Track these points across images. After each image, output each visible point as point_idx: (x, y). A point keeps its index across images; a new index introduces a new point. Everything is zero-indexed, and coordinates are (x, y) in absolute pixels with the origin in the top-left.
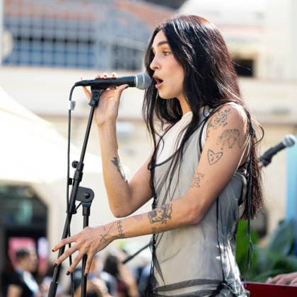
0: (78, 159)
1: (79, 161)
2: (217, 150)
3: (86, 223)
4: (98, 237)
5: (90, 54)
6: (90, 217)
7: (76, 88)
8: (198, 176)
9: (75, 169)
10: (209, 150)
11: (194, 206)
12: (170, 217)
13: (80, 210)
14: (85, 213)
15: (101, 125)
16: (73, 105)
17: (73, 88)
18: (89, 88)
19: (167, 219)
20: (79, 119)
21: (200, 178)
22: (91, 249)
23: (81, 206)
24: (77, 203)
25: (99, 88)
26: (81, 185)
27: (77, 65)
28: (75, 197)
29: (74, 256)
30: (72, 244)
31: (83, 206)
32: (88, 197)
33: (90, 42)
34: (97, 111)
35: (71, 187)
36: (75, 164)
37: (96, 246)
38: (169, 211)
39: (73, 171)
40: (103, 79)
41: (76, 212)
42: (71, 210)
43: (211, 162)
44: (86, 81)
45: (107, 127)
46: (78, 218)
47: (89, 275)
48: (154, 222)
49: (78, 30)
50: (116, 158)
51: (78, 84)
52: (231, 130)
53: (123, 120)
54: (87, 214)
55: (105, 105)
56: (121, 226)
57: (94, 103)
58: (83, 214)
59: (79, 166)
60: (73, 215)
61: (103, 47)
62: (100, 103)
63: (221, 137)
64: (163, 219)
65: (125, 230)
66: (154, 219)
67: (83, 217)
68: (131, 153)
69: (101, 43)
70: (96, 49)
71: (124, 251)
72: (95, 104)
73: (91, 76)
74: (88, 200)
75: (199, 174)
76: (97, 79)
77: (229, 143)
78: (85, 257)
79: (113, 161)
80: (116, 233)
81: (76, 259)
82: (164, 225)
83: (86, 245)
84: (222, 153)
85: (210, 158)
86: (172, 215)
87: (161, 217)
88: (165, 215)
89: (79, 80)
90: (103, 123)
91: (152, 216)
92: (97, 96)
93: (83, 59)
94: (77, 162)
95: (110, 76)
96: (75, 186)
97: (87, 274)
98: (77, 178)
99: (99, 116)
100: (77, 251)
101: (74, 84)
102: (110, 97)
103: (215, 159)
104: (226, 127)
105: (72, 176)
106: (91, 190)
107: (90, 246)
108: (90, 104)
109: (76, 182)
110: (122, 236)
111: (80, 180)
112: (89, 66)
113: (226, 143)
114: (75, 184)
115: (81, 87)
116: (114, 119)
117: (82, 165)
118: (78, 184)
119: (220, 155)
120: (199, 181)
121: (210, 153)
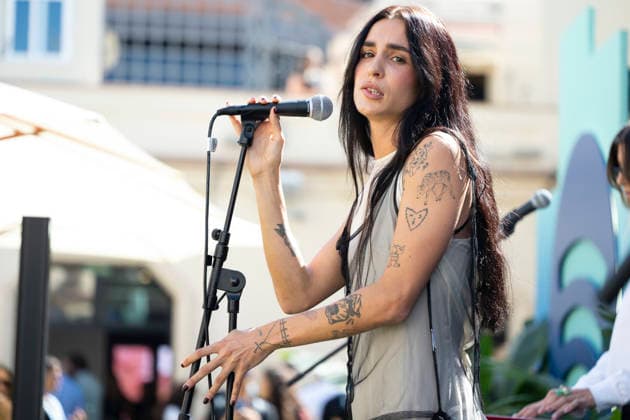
0: (221, 227)
1: (222, 229)
2: (419, 207)
3: (233, 325)
4: (251, 344)
5: (236, 66)
6: (238, 315)
7: (218, 118)
8: (395, 250)
9: (217, 242)
10: (407, 209)
11: (394, 297)
12: (358, 315)
13: (224, 304)
14: (232, 308)
15: (256, 176)
16: (214, 144)
17: (214, 119)
18: (238, 118)
19: (355, 317)
20: (222, 164)
21: (399, 252)
22: (242, 364)
23: (226, 298)
24: (220, 293)
25: (253, 118)
26: (226, 265)
27: (218, 83)
28: (216, 285)
29: (215, 374)
30: (212, 357)
31: (229, 299)
32: (235, 285)
34: (250, 154)
35: (210, 268)
36: (216, 235)
37: (249, 359)
38: (357, 306)
39: (213, 244)
40: (259, 104)
41: (217, 308)
42: (211, 305)
43: (412, 226)
44: (233, 107)
45: (266, 178)
46: (221, 316)
48: (334, 322)
50: (281, 226)
51: (221, 112)
53: (289, 167)
54: (234, 310)
55: (263, 145)
56: (284, 329)
57: (245, 140)
58: (229, 311)
59: (223, 237)
60: (213, 312)
61: (257, 54)
62: (255, 142)
64: (347, 317)
65: (291, 335)
66: (334, 317)
67: (228, 315)
68: (299, 217)
69: (254, 50)
70: (246, 58)
71: (290, 367)
72: (247, 143)
73: (241, 100)
74: (236, 289)
75: (396, 246)
76: (250, 104)
77: (434, 193)
78: (231, 377)
79: (276, 230)
80: (278, 339)
81: (218, 380)
82: (350, 326)
83: (232, 358)
84: (427, 210)
85: (411, 219)
86: (361, 311)
87: (345, 314)
88: (351, 312)
89: (225, 106)
90: (260, 173)
91: (332, 314)
92: (250, 131)
93: (226, 73)
94: (219, 231)
95: (269, 99)
96: (216, 268)
97: (234, 403)
98: (219, 256)
99: (254, 161)
100: (220, 368)
101: (215, 112)
103: (418, 221)
104: (427, 170)
105: (211, 252)
106: (244, 277)
107: (238, 361)
108: (240, 143)
109: (218, 260)
110: (287, 344)
111: (224, 257)
112: (236, 84)
113: (431, 194)
114: (217, 263)
115: (226, 118)
116: (276, 166)
117: (228, 236)
118: (221, 264)
119: (424, 213)
120: (398, 257)
121: (409, 212)
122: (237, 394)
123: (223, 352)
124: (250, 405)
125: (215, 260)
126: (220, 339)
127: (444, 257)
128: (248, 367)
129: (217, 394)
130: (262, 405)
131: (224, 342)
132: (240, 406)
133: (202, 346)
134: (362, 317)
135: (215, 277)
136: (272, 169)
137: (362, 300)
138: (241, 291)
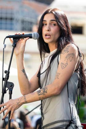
1: (7, 70)
3: (10, 98)
4: (15, 103)
5: (11, 24)
6: (12, 95)
7: (6, 39)
8: (57, 74)
9: (6, 74)
10: (61, 63)
12: (46, 92)
13: (8, 92)
14: (10, 93)
15: (17, 55)
16: (5, 46)
17: (5, 39)
18: (12, 39)
19: (45, 93)
20: (7, 52)
22: (13, 109)
23: (8, 90)
24: (7, 89)
25: (16, 39)
26: (8, 81)
27: (6, 29)
28: (6, 86)
29: (6, 112)
30: (4, 107)
32: (11, 86)
33: (12, 19)
34: (16, 49)
35: (4, 81)
36: (6, 72)
37: (15, 107)
38: (46, 90)
39: (5, 75)
40: (18, 35)
41: (6, 93)
42: (4, 92)
43: (63, 68)
44: (11, 36)
45: (20, 56)
46: (7, 95)
47: (12, 120)
48: (40, 95)
49: (6, 13)
51: (7, 37)
52: (71, 54)
53: (27, 53)
54: (11, 93)
56: (25, 98)
58: (9, 94)
59: (8, 73)
60: (5, 94)
61: (17, 21)
62: (17, 45)
63: (66, 57)
66: (40, 93)
69: (16, 19)
70: (14, 22)
71: (27, 110)
72: (15, 46)
73: (13, 34)
75: (58, 73)
76: (15, 35)
77: (70, 59)
78: (10, 113)
79: (22, 71)
81: (6, 113)
82: (44, 96)
83: (10, 107)
84: (67, 64)
85: (62, 66)
89: (8, 35)
90: (18, 54)
91: (39, 93)
92: (15, 42)
93: (9, 26)
95: (21, 33)
97: (11, 120)
98: (6, 78)
99: (16, 51)
100: (7, 110)
101: (5, 37)
102: (21, 43)
103: (64, 66)
104: (68, 53)
105: (4, 77)
106: (13, 83)
108: (13, 46)
109: (6, 79)
110: (26, 102)
111: (8, 79)
112: (11, 29)
113: (69, 59)
114: (6, 80)
115: (9, 38)
118: (7, 81)
119: (66, 65)
120: (58, 76)
121: (62, 64)
122: (12, 117)
123: (8, 105)
124: (15, 121)
125: (5, 79)
126: (7, 101)
127: (72, 77)
128: (15, 110)
129: (6, 118)
130: (19, 121)
131: (8, 102)
132: (12, 121)
133: (2, 103)
134: (48, 93)
135: (5, 84)
136: (21, 53)
137: (48, 88)
138: (13, 88)
